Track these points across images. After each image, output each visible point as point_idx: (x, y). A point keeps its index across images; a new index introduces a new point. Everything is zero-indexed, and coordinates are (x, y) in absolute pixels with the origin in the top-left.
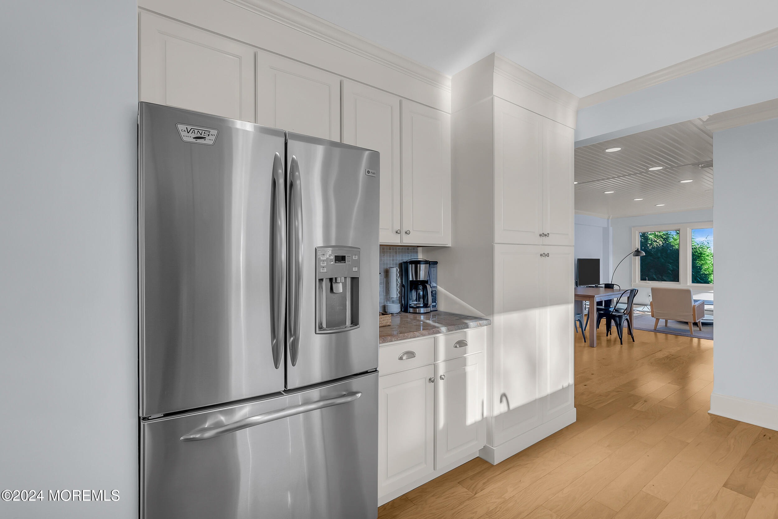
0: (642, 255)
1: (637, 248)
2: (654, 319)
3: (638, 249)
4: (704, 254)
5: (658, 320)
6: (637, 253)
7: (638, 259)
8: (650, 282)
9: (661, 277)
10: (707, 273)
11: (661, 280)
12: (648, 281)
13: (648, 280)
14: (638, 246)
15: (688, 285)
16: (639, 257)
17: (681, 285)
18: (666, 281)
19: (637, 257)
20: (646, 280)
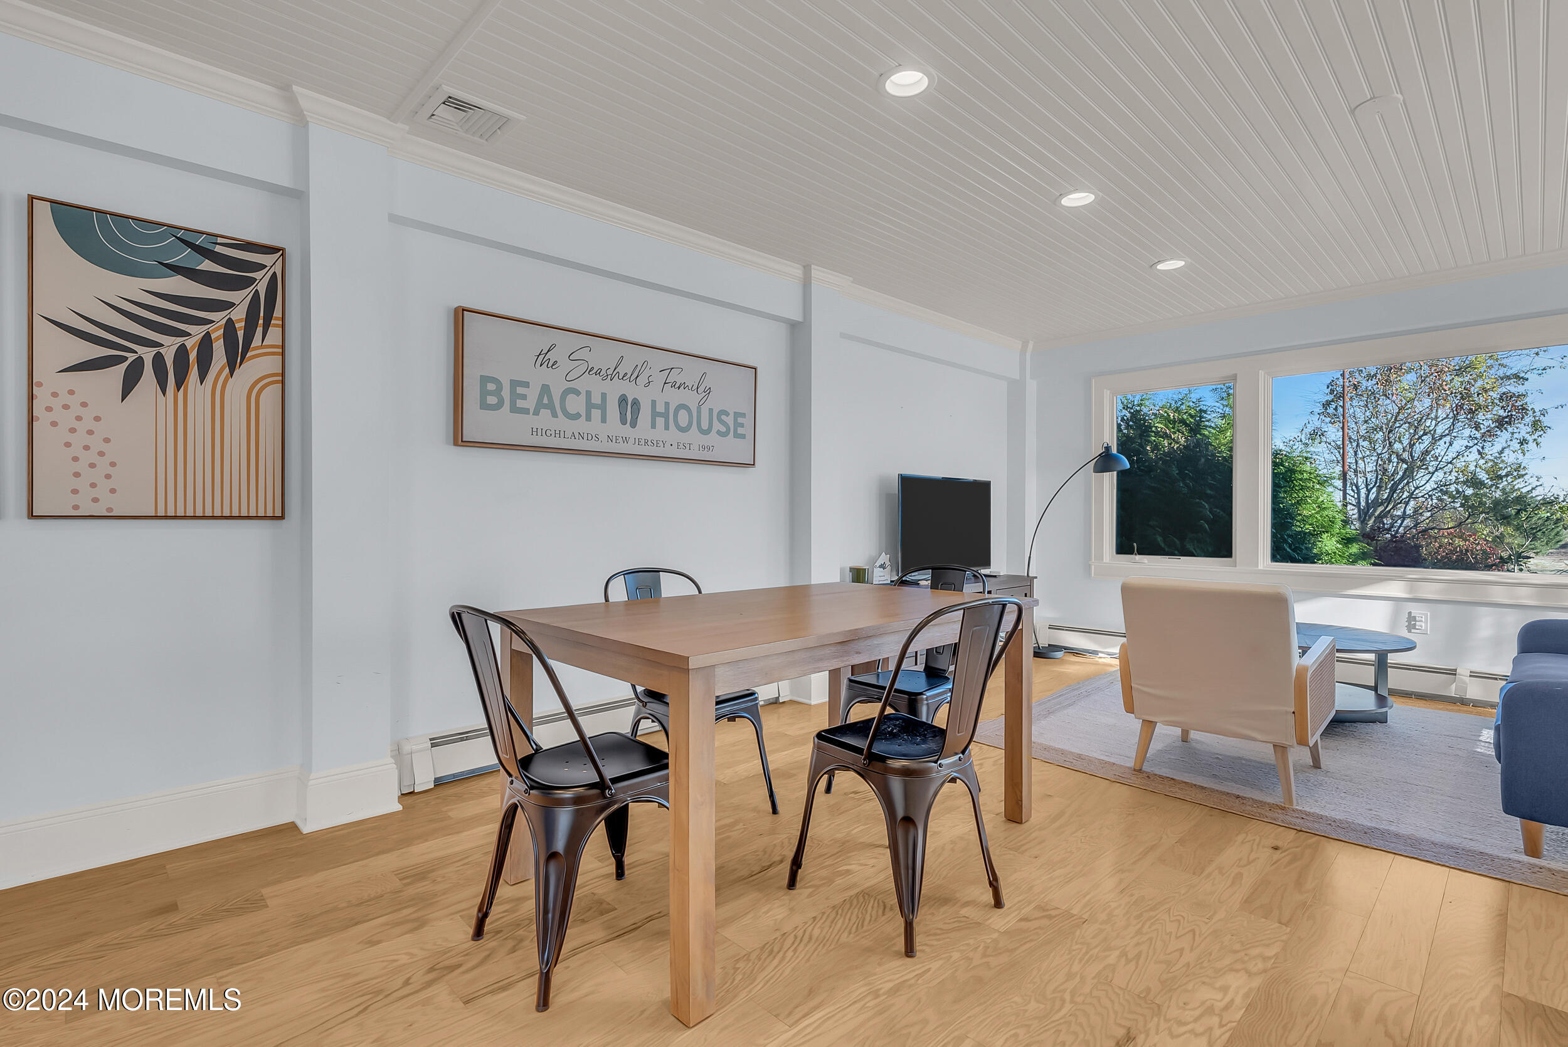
0: (1121, 468)
1: (1105, 445)
2: (1134, 724)
3: (1108, 448)
4: (1301, 472)
5: (1149, 726)
6: (1105, 462)
7: (1109, 480)
8: (1145, 559)
9: (1178, 542)
10: (1308, 528)
11: (1178, 551)
12: (1138, 557)
13: (1139, 554)
14: (1111, 439)
15: (1260, 568)
16: (1112, 475)
17: (1237, 568)
18: (1194, 556)
19: (1106, 474)
20: (1132, 553)
